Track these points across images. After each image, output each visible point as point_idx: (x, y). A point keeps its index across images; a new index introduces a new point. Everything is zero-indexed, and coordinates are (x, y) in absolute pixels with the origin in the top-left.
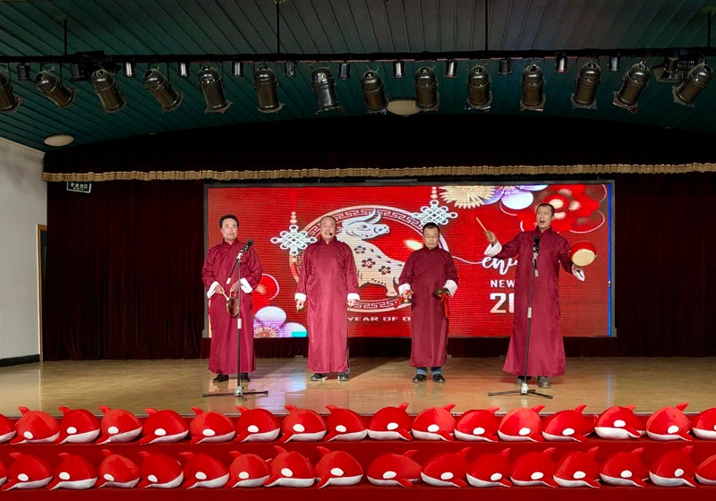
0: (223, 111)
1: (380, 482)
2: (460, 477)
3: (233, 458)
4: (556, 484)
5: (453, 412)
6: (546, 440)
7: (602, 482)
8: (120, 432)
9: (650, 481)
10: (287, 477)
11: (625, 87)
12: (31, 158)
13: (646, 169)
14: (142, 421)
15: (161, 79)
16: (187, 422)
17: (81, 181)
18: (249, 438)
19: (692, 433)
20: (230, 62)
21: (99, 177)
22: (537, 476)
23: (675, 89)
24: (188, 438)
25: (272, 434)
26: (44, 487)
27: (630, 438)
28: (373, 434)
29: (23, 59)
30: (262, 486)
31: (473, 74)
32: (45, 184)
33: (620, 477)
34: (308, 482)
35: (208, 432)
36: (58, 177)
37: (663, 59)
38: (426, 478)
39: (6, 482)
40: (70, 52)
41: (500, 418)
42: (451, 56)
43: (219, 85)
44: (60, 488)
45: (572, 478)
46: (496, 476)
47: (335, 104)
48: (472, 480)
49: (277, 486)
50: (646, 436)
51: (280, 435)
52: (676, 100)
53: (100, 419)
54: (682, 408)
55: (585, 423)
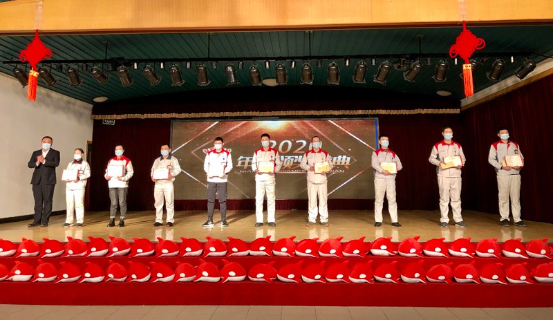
0: (180, 85)
1: (255, 279)
2: (298, 277)
3: (177, 265)
4: (350, 281)
5: (295, 240)
6: (344, 256)
7: (375, 280)
8: (119, 250)
9: (401, 280)
10: (205, 277)
11: (379, 73)
12: (86, 108)
13: (394, 112)
14: (131, 244)
15: (151, 70)
16: (154, 245)
17: (110, 119)
18: (186, 254)
19: (423, 253)
20: (185, 62)
21: (119, 117)
22: (340, 276)
23: (405, 74)
24: (154, 254)
25: (198, 252)
26: (76, 281)
27: (390, 256)
28: (252, 253)
29: (85, 61)
30: (192, 281)
31: (303, 67)
32: (93, 121)
33: (385, 277)
34: (216, 279)
35: (165, 251)
36: (99, 117)
37: (398, 59)
38: (280, 277)
39: (56, 278)
40: (108, 58)
41: (320, 244)
42: (293, 58)
43: (179, 72)
44: (85, 282)
45: (359, 278)
46: (318, 277)
47: (236, 82)
48: (305, 279)
49: (200, 281)
50: (398, 254)
51: (203, 253)
52: (405, 79)
53: (109, 243)
54: (417, 238)
55: (365, 246)
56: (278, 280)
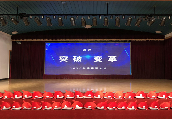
3: (53, 103)
4: (128, 109)
8: (27, 96)
10: (66, 107)
11: (137, 22)
14: (32, 94)
15: (38, 19)
16: (42, 94)
17: (19, 41)
18: (57, 98)
21: (23, 40)
22: (123, 107)
24: (43, 98)
26: (9, 109)
28: (85, 97)
29: (8, 15)
30: (60, 109)
32: (11, 42)
36: (14, 40)
37: (145, 16)
40: (18, 13)
41: (114, 93)
42: (100, 15)
43: (50, 20)
45: (131, 108)
46: (114, 107)
47: (75, 25)
49: (64, 109)
50: (147, 98)
51: (64, 97)
53: (23, 93)
55: (133, 94)
56: (97, 108)
